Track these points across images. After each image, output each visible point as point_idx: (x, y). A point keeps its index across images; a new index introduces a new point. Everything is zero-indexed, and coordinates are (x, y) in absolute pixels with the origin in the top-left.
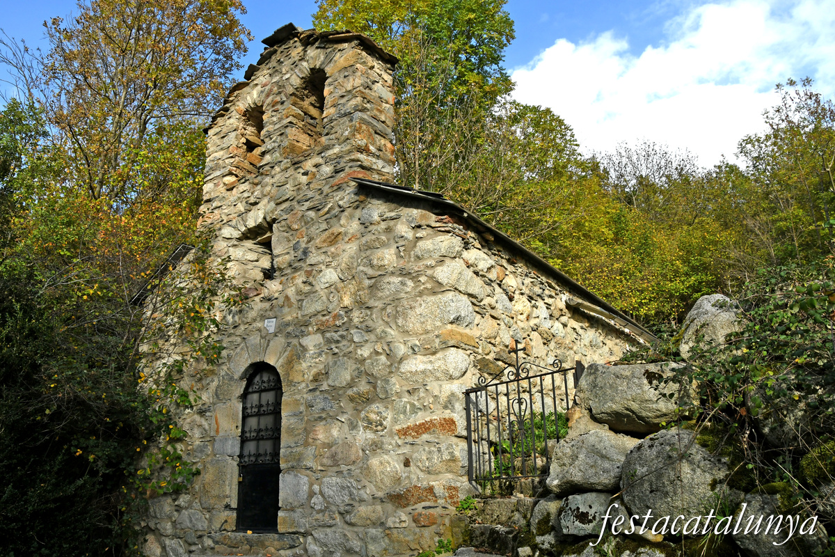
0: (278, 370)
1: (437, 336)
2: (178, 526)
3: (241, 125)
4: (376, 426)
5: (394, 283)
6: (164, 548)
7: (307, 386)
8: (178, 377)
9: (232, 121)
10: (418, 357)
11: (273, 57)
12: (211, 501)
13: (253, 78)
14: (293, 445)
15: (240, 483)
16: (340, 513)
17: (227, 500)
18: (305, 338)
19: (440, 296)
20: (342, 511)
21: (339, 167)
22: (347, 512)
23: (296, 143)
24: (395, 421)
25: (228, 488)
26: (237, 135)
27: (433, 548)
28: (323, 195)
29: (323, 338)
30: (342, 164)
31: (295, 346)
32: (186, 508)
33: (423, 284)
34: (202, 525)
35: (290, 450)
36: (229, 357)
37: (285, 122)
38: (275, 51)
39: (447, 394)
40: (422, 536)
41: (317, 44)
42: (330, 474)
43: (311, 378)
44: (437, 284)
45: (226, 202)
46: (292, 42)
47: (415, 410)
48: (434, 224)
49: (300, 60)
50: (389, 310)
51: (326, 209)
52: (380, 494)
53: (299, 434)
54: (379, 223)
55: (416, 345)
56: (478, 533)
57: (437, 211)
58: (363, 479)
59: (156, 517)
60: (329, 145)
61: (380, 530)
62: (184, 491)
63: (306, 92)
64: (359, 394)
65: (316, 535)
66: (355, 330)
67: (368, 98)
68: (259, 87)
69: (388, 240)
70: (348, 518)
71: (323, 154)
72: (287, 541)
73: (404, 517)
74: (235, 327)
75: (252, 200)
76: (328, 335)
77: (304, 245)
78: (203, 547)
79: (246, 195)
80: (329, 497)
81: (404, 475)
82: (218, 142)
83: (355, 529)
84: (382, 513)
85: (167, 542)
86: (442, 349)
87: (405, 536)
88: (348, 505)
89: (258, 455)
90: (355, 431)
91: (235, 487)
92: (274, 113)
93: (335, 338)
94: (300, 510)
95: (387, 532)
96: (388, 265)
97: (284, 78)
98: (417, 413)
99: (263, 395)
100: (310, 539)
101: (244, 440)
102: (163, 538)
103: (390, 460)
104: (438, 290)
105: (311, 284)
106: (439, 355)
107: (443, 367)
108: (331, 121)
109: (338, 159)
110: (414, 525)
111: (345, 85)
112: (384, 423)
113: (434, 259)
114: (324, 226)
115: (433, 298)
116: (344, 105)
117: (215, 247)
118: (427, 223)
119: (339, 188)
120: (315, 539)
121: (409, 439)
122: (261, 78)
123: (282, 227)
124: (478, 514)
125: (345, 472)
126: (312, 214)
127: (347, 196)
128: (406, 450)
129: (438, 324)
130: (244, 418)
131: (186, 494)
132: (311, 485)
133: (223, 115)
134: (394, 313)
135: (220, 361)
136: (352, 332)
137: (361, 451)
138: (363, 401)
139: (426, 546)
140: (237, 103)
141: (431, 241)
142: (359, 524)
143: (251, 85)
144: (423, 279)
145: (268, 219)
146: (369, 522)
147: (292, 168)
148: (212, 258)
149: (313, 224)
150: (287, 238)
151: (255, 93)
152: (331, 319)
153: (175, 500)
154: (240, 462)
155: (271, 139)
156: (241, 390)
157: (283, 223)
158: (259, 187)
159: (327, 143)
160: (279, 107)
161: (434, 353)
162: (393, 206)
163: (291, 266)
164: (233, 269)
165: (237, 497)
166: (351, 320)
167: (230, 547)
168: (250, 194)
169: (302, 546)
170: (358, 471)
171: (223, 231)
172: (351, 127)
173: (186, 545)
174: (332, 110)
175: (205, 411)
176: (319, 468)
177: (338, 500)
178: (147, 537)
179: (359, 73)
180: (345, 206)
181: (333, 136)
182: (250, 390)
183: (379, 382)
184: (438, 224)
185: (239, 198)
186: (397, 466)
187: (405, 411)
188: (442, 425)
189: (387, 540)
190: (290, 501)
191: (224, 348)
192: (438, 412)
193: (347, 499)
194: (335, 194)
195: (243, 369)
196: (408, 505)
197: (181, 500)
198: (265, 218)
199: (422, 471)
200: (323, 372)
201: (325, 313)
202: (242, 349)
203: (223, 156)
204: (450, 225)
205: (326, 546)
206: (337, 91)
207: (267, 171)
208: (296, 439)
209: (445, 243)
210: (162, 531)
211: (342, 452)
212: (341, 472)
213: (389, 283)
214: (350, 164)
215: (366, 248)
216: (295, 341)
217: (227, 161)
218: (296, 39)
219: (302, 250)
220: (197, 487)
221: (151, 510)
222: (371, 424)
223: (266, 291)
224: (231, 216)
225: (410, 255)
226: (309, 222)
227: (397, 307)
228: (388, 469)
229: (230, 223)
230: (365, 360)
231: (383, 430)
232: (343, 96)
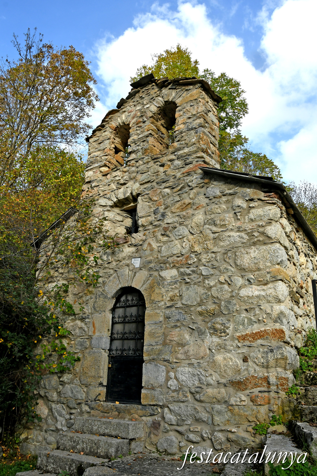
0: (143, 293)
1: (268, 273)
2: (62, 395)
3: (112, 137)
4: (221, 333)
5: (233, 236)
6: (51, 410)
7: (165, 304)
8: (64, 295)
9: (106, 133)
10: (253, 286)
11: (137, 95)
12: (89, 380)
13: (122, 107)
14: (154, 344)
15: (109, 368)
16: (191, 393)
17: (101, 379)
18: (164, 271)
19: (269, 246)
20: (193, 392)
21: (188, 161)
22: (197, 392)
23: (154, 147)
24: (236, 330)
25: (102, 371)
26: (110, 142)
27: (268, 421)
28: (176, 179)
29: (178, 272)
30: (190, 160)
31: (156, 277)
32: (69, 383)
33: (256, 237)
34: (82, 395)
35: (151, 347)
36: (104, 283)
37: (146, 133)
38: (139, 91)
39: (277, 313)
40: (258, 412)
41: (170, 87)
42: (183, 365)
43: (168, 299)
44: (267, 238)
45: (103, 183)
46: (150, 86)
47: (251, 322)
48: (263, 198)
49: (157, 96)
50: (229, 254)
51: (179, 188)
52: (223, 381)
53: (159, 337)
54: (220, 197)
55: (252, 278)
56: (307, 412)
57: (266, 190)
58: (210, 370)
59: (45, 388)
60: (180, 148)
61: (224, 406)
62: (67, 371)
63: (160, 116)
64: (207, 310)
65: (171, 408)
66: (203, 267)
67: (206, 120)
68: (126, 113)
69: (227, 208)
70: (197, 396)
71: (176, 153)
72: (149, 411)
73: (243, 398)
74: (109, 263)
75: (122, 181)
76: (182, 270)
77: (162, 211)
78: (81, 411)
79: (117, 178)
80: (182, 381)
81: (243, 368)
82: (97, 146)
83: (203, 405)
84: (225, 394)
85: (53, 406)
86: (272, 281)
87: (245, 411)
88: (198, 387)
89: (122, 350)
90: (203, 336)
91: (106, 371)
92: (138, 128)
93: (187, 272)
94: (159, 389)
95: (230, 408)
96: (228, 224)
97: (145, 107)
98: (253, 325)
99: (128, 309)
100: (166, 410)
101: (112, 339)
102: (50, 403)
103: (232, 357)
104: (268, 241)
105: (168, 236)
106: (270, 285)
107: (274, 294)
108: (181, 133)
109: (187, 157)
110: (251, 403)
111: (191, 111)
112: (227, 331)
113: (264, 221)
114: (177, 198)
115: (264, 247)
116: (191, 123)
117: (94, 211)
118: (258, 197)
119: (189, 174)
120: (170, 410)
121: (247, 343)
122: (128, 107)
123: (145, 199)
124: (301, 398)
125: (196, 365)
126: (167, 190)
127: (195, 179)
128: (245, 350)
129: (269, 264)
130: (113, 324)
131: (69, 373)
132: (168, 372)
133: (100, 130)
134: (233, 256)
135: (98, 285)
136: (201, 268)
137: (208, 350)
138: (210, 316)
139: (262, 420)
140: (111, 123)
141: (261, 209)
142: (207, 401)
143: (121, 111)
144: (256, 234)
145: (134, 194)
146: (214, 400)
147: (152, 162)
148: (92, 218)
149: (169, 197)
150: (149, 206)
151: (123, 117)
152: (184, 259)
153: (60, 377)
154: (110, 354)
155: (136, 144)
156: (111, 306)
157: (146, 196)
158: (127, 173)
159: (178, 146)
160: (141, 124)
161: (266, 284)
162: (231, 186)
163: (152, 224)
164: (107, 225)
165: (107, 378)
166: (200, 260)
167: (102, 412)
168: (120, 178)
169: (160, 415)
170: (206, 364)
171: (100, 201)
172: (196, 136)
173: (68, 409)
174: (182, 126)
175: (85, 318)
176: (175, 360)
177: (190, 384)
178: (38, 401)
179: (201, 104)
180: (193, 186)
181: (183, 142)
182: (118, 305)
183: (223, 303)
184: (266, 199)
185: (112, 180)
186: (238, 362)
187: (244, 323)
188: (274, 334)
189: (229, 414)
190: (152, 382)
191: (101, 277)
192: (270, 325)
193: (197, 383)
194: (185, 178)
195: (114, 291)
196: (246, 389)
197: (65, 377)
198: (131, 193)
199: (257, 365)
200: (178, 295)
201: (180, 255)
202: (114, 278)
203: (100, 155)
204: (276, 199)
205: (180, 415)
206: (185, 114)
207: (133, 163)
208: (157, 340)
209: (272, 211)
210: (50, 398)
211: (193, 350)
212: (193, 364)
213: (229, 236)
214: (196, 160)
215: (210, 213)
216: (156, 274)
217: (103, 158)
218: (154, 84)
219: (160, 214)
220: (77, 369)
221: (42, 383)
222: (217, 331)
223: (133, 239)
224: (106, 192)
225: (244, 218)
226: (165, 196)
227: (236, 252)
228: (231, 363)
229: (105, 196)
230: (211, 287)
231: (226, 336)
232: (189, 118)
